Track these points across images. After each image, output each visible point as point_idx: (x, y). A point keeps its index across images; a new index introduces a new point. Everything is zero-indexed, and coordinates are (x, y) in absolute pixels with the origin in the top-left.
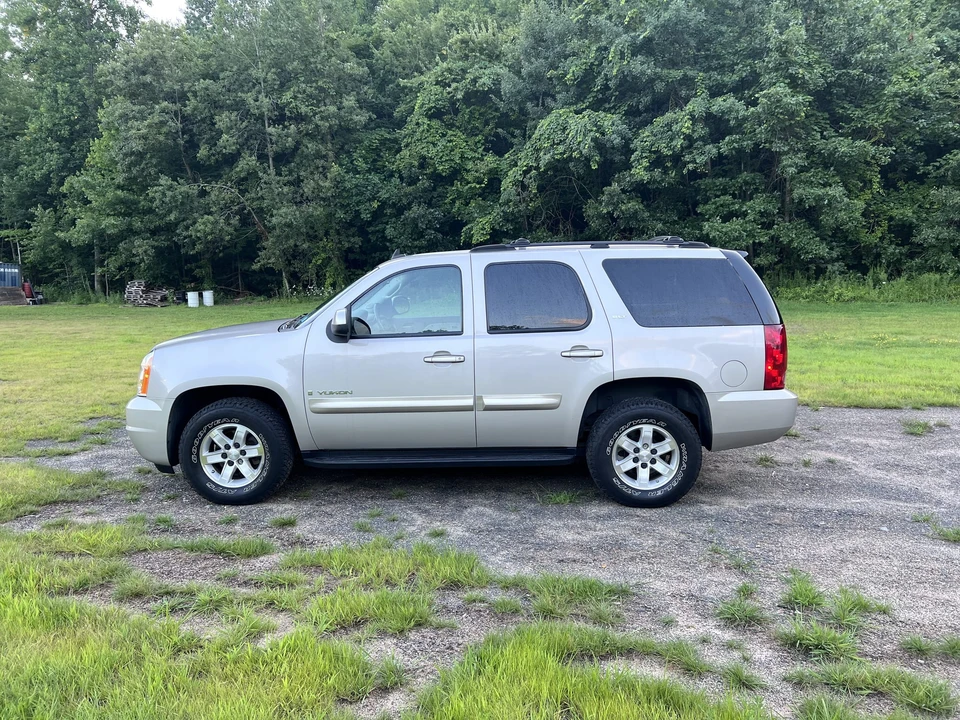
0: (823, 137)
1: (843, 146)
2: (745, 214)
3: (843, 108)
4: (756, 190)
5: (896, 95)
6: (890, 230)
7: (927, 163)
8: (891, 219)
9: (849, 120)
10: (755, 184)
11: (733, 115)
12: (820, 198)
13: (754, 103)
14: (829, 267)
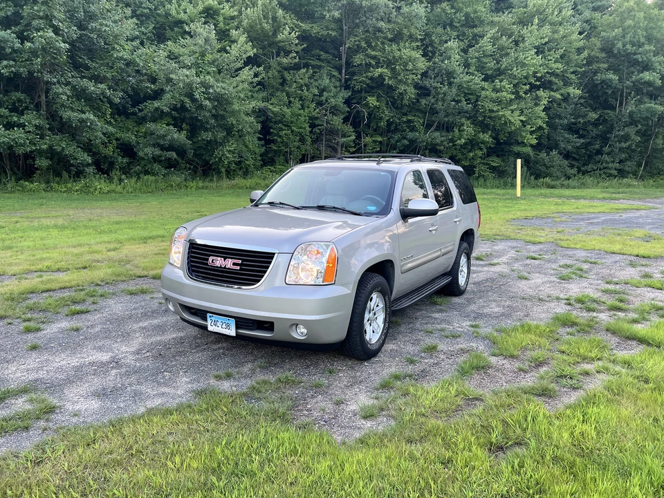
0: (73, 76)
1: (91, 87)
2: (22, 126)
3: (81, 58)
4: (27, 108)
5: (122, 58)
6: (117, 148)
7: (133, 106)
8: (117, 139)
9: (87, 68)
10: (26, 102)
11: (9, 44)
12: (82, 121)
13: (31, 40)
14: (86, 169)
